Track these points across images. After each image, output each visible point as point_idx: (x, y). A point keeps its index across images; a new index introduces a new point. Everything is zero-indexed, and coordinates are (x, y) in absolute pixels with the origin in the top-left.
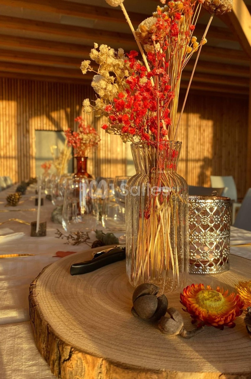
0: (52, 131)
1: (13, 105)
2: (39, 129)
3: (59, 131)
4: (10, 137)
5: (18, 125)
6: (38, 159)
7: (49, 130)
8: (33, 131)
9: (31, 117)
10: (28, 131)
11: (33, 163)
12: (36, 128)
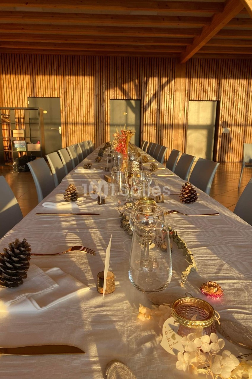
0: (123, 100)
1: (92, 78)
2: (113, 98)
3: (129, 100)
4: (91, 105)
5: (96, 96)
6: (112, 125)
7: (121, 99)
8: (109, 100)
9: (107, 89)
10: (104, 101)
11: (108, 129)
12: (111, 98)
